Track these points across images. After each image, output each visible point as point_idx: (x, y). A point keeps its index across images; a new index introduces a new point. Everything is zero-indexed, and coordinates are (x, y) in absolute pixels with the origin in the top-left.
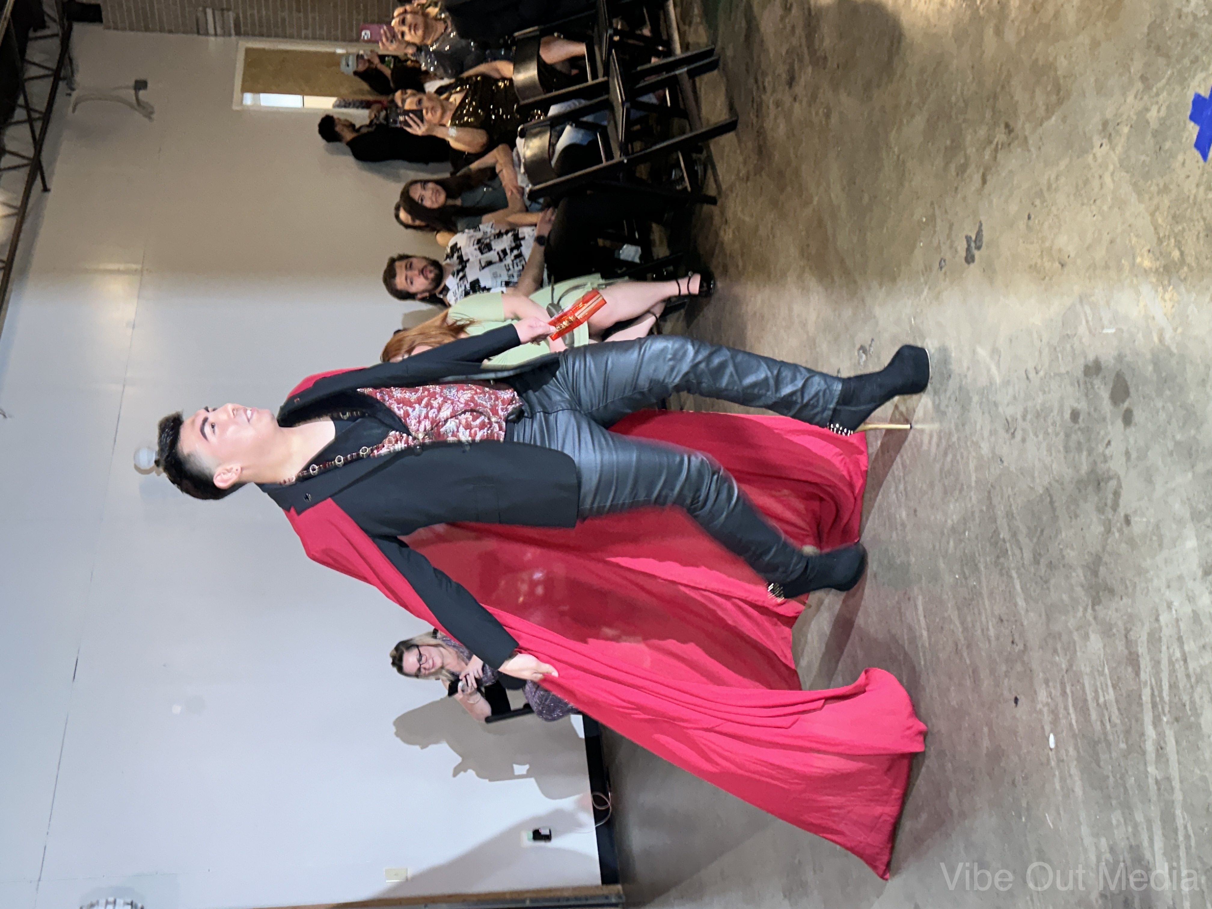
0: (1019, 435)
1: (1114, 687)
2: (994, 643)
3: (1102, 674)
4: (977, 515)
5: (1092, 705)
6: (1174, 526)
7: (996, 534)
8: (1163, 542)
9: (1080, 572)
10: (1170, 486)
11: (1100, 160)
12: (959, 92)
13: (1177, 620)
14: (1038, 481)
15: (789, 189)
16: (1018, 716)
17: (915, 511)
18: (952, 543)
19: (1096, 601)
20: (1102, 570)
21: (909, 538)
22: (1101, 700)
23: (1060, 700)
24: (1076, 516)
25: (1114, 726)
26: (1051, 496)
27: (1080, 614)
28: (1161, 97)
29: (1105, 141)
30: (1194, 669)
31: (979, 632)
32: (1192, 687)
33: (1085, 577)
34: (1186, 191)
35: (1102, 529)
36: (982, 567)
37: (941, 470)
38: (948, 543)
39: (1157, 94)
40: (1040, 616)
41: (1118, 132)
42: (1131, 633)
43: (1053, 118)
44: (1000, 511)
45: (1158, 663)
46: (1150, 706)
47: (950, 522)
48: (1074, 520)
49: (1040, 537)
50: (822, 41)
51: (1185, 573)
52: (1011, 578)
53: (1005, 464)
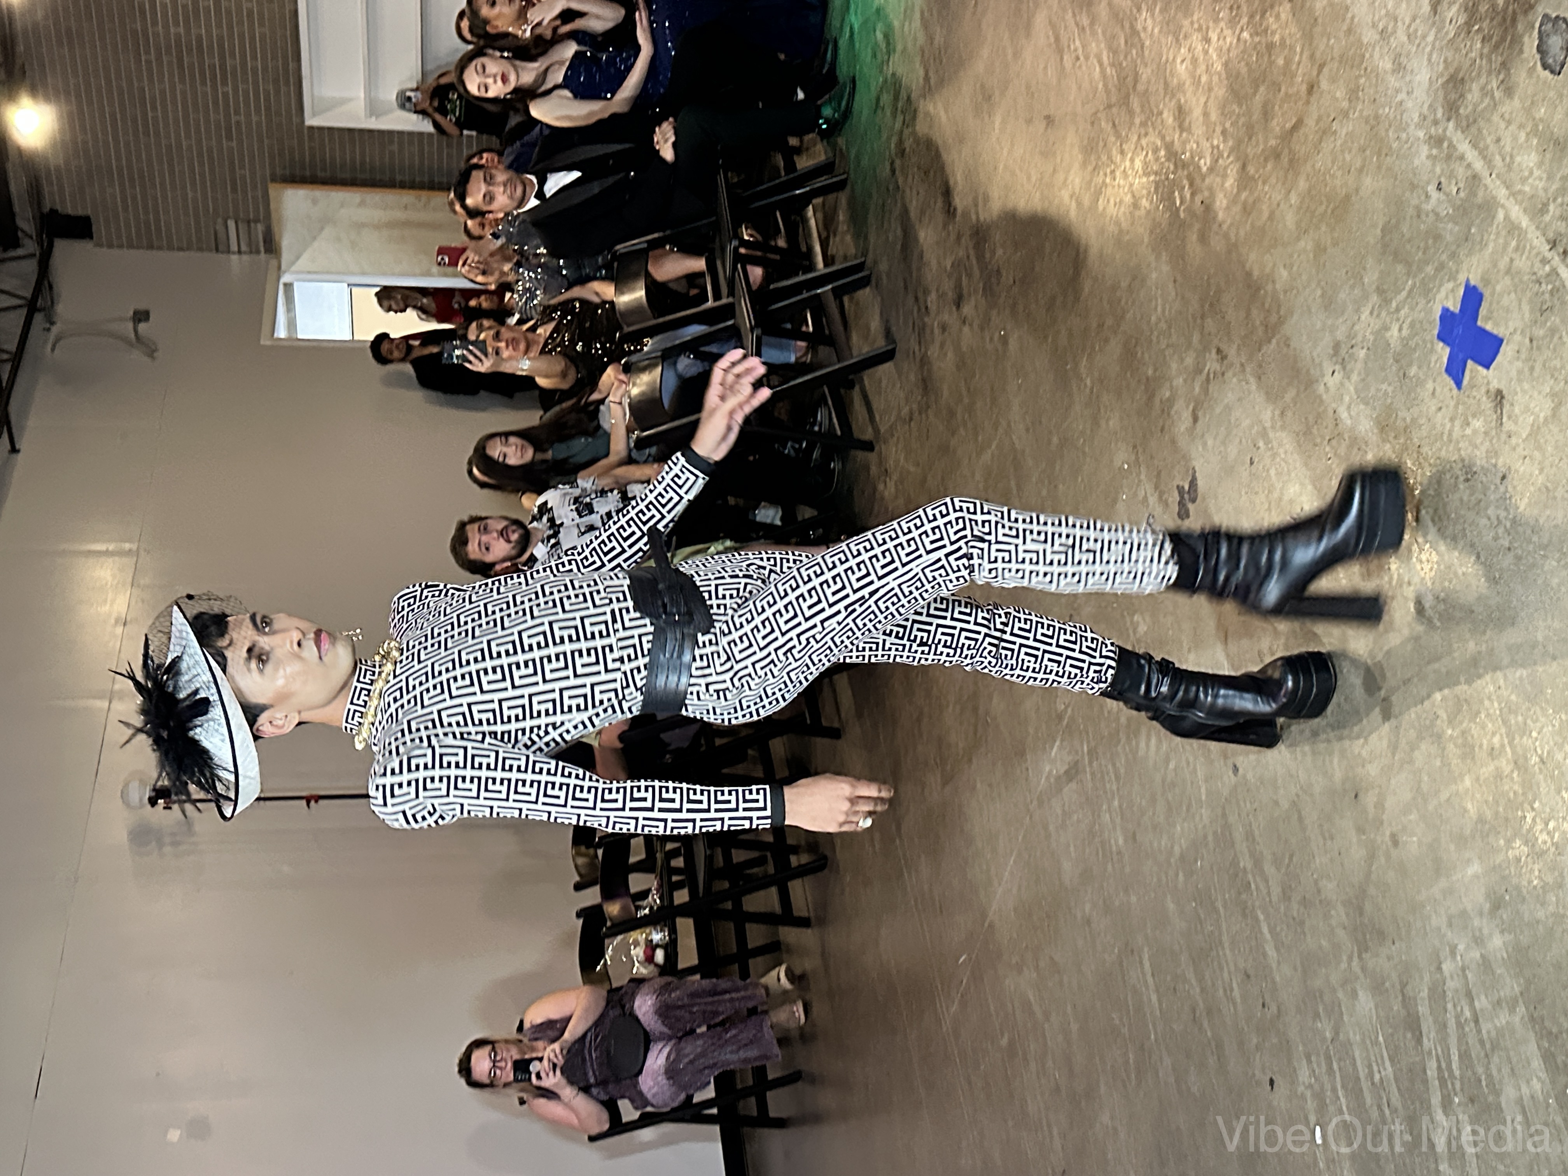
1: (1391, 1060)
2: (1240, 1008)
3: (1376, 1043)
4: (1210, 838)
5: (1365, 1085)
6: (1452, 847)
7: (1235, 863)
8: (1439, 868)
9: (1341, 910)
10: (1444, 796)
11: (1332, 390)
12: (1159, 309)
13: (1463, 969)
14: (1282, 791)
15: (962, 431)
16: (1275, 1103)
17: (1134, 834)
18: (1181, 875)
19: (1363, 948)
20: (1368, 907)
21: (1127, 870)
22: (1377, 1077)
23: (1325, 1078)
24: (1332, 838)
25: (1394, 1111)
26: (1299, 812)
27: (1344, 966)
28: (1402, 312)
29: (1337, 367)
30: (1489, 1032)
31: (1221, 991)
32: (1487, 1056)
33: (1347, 915)
34: (1439, 428)
35: (1363, 852)
36: (1219, 905)
37: (1163, 781)
38: (1177, 875)
39: (1398, 310)
40: (1295, 969)
41: (1352, 356)
42: (1409, 987)
43: (1274, 341)
44: (1238, 834)
45: (1445, 1026)
46: (1437, 1083)
47: (1177, 849)
48: (1329, 843)
49: (1288, 866)
50: (993, 252)
51: (1469, 907)
52: (1257, 920)
53: (1241, 771)
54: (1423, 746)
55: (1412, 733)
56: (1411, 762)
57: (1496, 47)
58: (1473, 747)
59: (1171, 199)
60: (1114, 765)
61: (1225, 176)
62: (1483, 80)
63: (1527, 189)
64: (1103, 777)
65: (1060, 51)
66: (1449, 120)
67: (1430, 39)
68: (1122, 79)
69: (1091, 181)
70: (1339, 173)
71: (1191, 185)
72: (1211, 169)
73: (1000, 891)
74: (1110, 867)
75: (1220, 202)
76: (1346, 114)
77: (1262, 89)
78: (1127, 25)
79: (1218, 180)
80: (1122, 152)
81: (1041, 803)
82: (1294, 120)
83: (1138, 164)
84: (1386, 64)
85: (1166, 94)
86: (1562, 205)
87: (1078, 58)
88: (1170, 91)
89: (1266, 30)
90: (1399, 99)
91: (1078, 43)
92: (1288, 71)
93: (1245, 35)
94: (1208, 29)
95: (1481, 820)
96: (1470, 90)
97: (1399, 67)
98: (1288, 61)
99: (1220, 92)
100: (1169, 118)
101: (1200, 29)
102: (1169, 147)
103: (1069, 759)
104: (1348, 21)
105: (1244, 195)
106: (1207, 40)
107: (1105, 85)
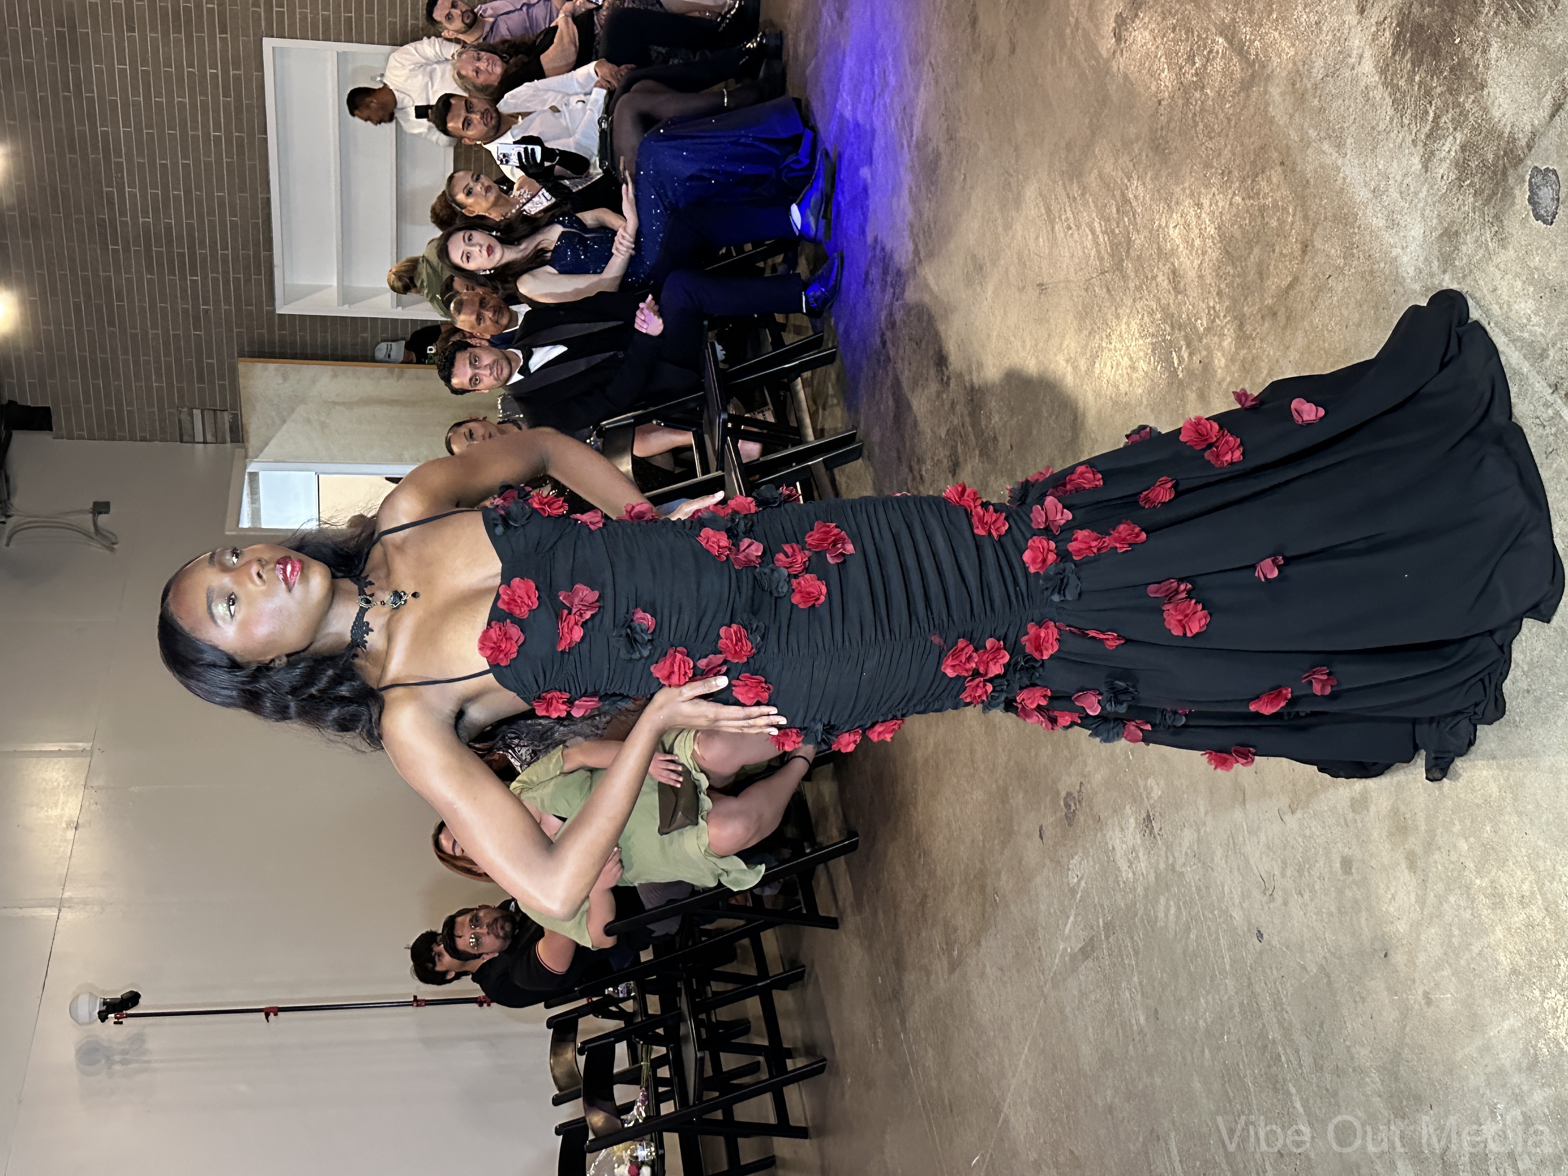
0: (1279, 896)
6: (1488, 1001)
7: (1263, 1034)
8: (1476, 1024)
9: (1374, 1075)
10: (1476, 950)
14: (1309, 956)
17: (1156, 1011)
19: (1400, 1115)
20: (1403, 1072)
21: (1151, 1050)
24: (1363, 1000)
26: (1328, 976)
33: (1382, 1081)
35: (1395, 1014)
36: (1249, 1081)
37: (1184, 953)
38: (1203, 1052)
44: (1266, 1003)
47: (1201, 1022)
48: (1360, 1005)
49: (1319, 1033)
50: (989, 418)
51: (1507, 1063)
52: (1288, 1094)
53: (1265, 936)
54: (1452, 899)
55: (1440, 887)
56: (1440, 916)
57: (1487, 202)
58: (1501, 896)
59: (1169, 361)
60: (1132, 938)
61: (1222, 336)
62: (1476, 233)
63: (1526, 335)
64: (1120, 951)
65: (1052, 222)
66: (1444, 272)
67: (1422, 195)
68: (1115, 247)
69: (1086, 345)
70: (1337, 329)
71: (1188, 346)
72: (1208, 329)
73: (1014, 1082)
74: (1131, 1047)
75: (1220, 361)
76: (1340, 270)
77: (1256, 250)
78: (1118, 193)
79: (1216, 339)
80: (1118, 317)
81: (1055, 986)
82: (1289, 279)
83: (1134, 326)
84: (1379, 222)
85: (1159, 258)
86: (1561, 349)
87: (1069, 228)
88: (1164, 255)
89: (1258, 194)
90: (1394, 254)
91: (1069, 214)
92: (1281, 233)
93: (1238, 199)
94: (1199, 194)
95: (1515, 972)
96: (1465, 243)
97: (1392, 224)
98: (1281, 222)
99: (1214, 254)
100: (1163, 280)
101: (1192, 195)
102: (1165, 309)
103: (1083, 935)
104: (1340, 181)
105: (1243, 352)
106: (1199, 205)
107: (1099, 252)
